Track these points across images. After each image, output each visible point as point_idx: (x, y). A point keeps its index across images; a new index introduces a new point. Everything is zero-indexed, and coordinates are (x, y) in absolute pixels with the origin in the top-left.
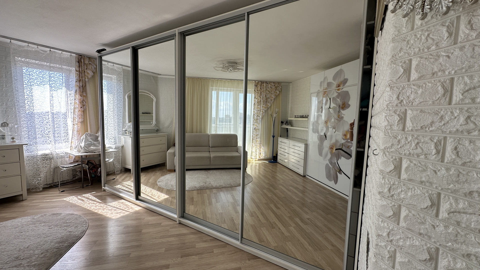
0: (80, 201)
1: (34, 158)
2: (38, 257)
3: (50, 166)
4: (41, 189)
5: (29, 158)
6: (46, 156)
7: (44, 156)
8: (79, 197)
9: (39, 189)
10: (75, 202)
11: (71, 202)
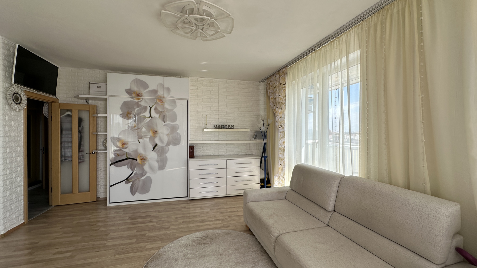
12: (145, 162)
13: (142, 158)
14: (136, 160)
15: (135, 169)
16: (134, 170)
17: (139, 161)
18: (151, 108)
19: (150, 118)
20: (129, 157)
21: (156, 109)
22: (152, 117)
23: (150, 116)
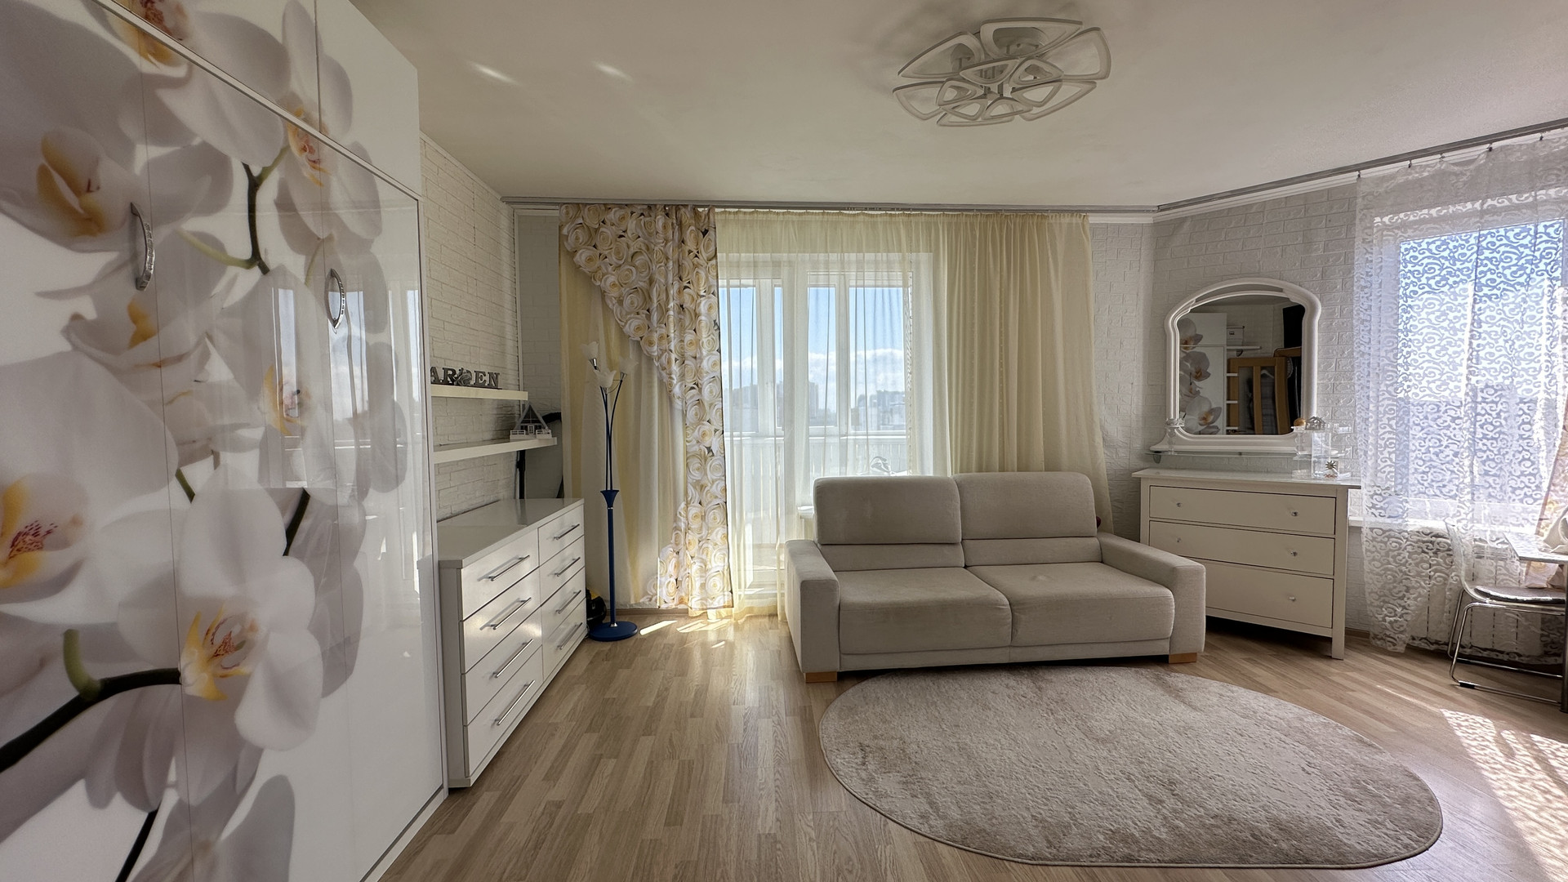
0: (1495, 750)
1: (1389, 537)
2: (1201, 816)
3: (1445, 579)
4: (1401, 649)
5: (1375, 535)
6: (1434, 539)
7: (1427, 538)
8: (1508, 735)
9: (1394, 645)
10: (1474, 743)
11: (1459, 733)
12: (244, 669)
13: (218, 640)
14: (171, 677)
15: (172, 776)
16: (162, 785)
17: (196, 678)
18: (254, 184)
19: (256, 271)
20: (98, 671)
21: (285, 204)
22: (265, 270)
23: (256, 259)
